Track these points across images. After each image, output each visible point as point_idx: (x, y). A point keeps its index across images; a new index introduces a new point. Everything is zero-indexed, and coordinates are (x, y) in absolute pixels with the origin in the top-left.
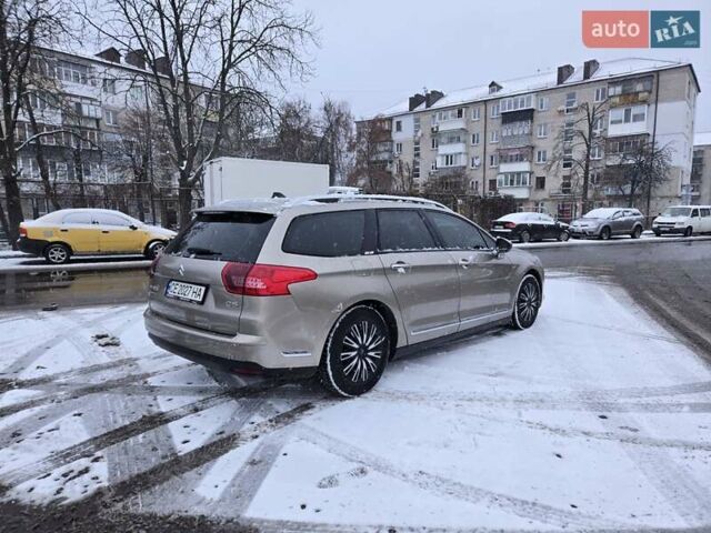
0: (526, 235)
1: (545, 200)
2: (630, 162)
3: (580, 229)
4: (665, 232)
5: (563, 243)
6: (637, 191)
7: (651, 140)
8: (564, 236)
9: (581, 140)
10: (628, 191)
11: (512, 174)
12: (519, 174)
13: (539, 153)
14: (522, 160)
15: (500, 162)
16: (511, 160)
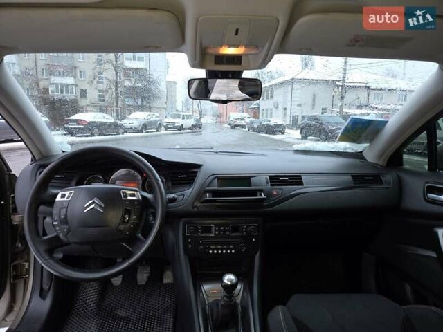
0: (96, 131)
1: (88, 106)
2: (140, 85)
3: (129, 126)
4: (171, 128)
5: (121, 136)
6: (145, 103)
7: (148, 73)
8: (121, 131)
9: (111, 66)
10: (140, 103)
11: (62, 85)
12: (67, 86)
13: (80, 72)
14: (68, 75)
15: (50, 75)
16: (60, 74)
